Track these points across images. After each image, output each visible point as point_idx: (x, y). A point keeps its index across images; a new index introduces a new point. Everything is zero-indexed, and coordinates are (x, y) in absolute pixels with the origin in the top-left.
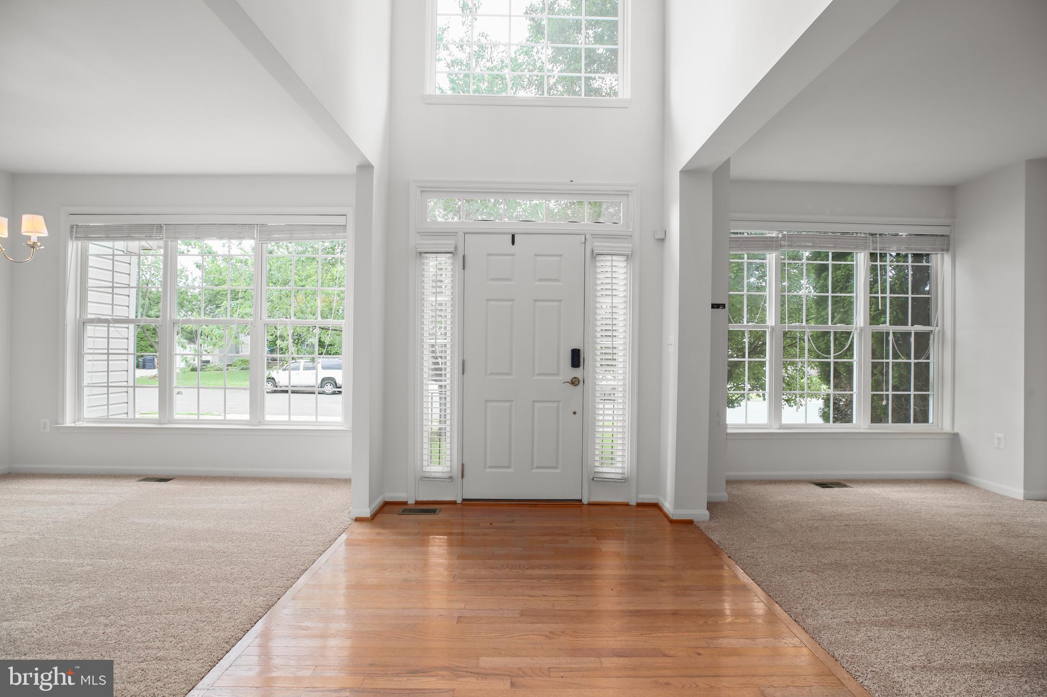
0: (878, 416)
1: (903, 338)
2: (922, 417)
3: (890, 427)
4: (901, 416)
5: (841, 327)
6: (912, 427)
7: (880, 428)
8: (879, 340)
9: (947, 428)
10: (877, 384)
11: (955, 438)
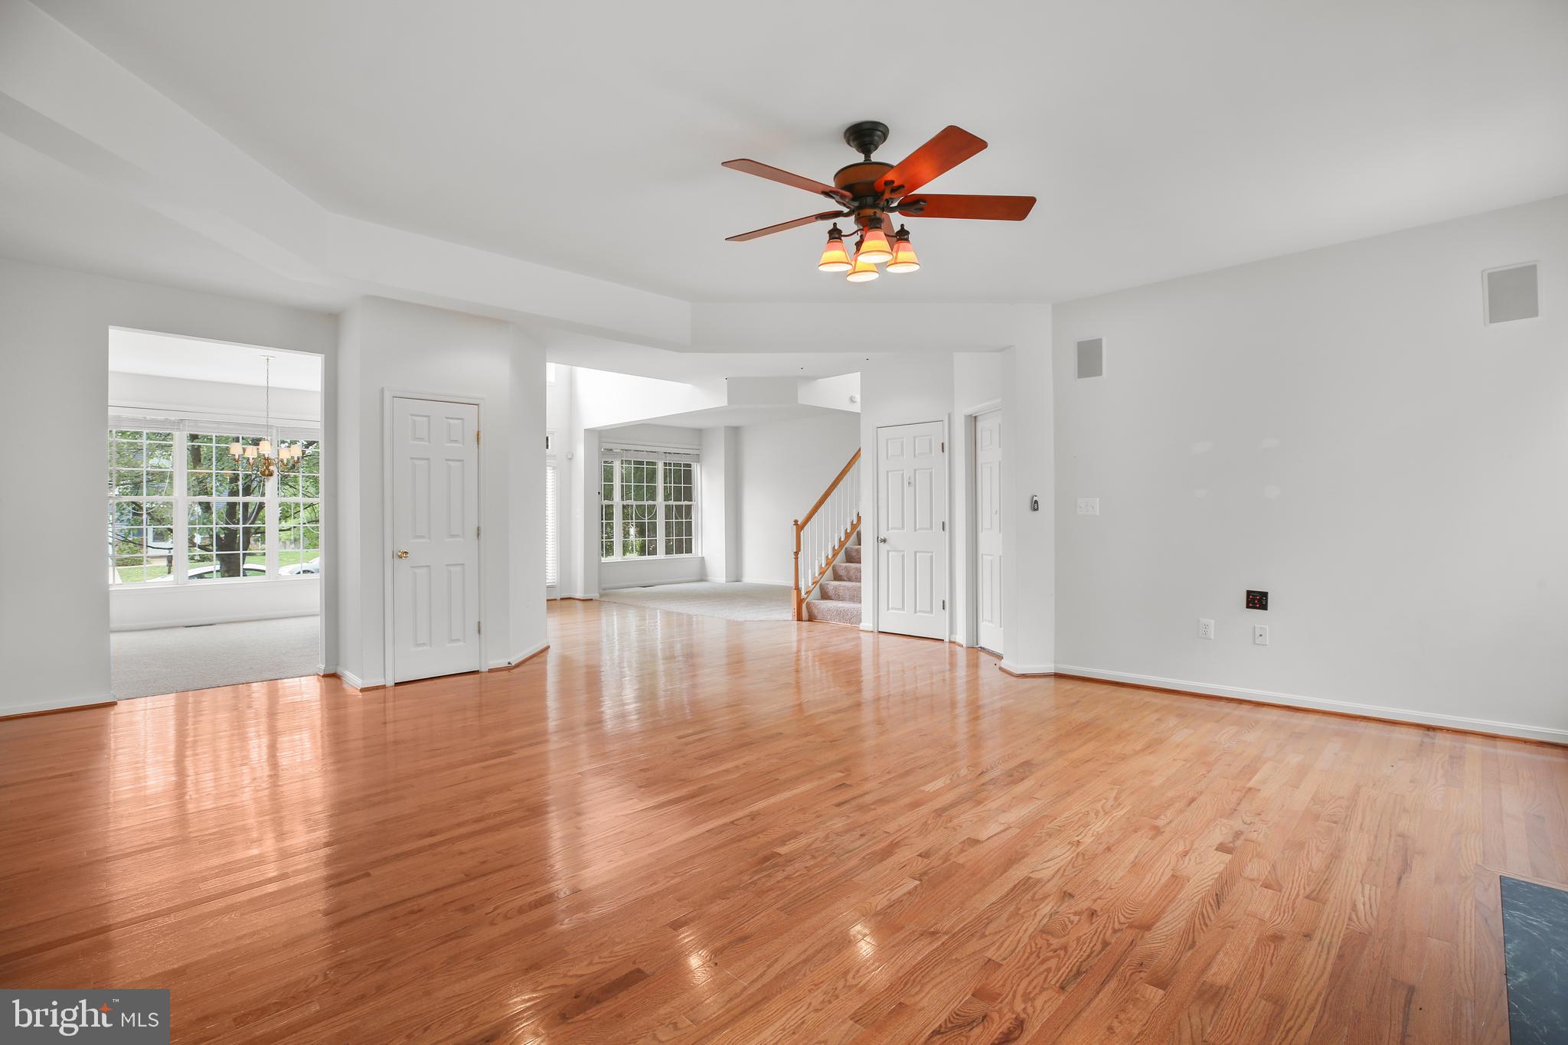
0: (668, 551)
1: (679, 508)
2: (689, 551)
3: (675, 556)
4: (679, 551)
5: (651, 503)
6: (684, 555)
7: (669, 556)
8: (668, 508)
9: (700, 555)
10: (668, 534)
11: (703, 558)
